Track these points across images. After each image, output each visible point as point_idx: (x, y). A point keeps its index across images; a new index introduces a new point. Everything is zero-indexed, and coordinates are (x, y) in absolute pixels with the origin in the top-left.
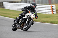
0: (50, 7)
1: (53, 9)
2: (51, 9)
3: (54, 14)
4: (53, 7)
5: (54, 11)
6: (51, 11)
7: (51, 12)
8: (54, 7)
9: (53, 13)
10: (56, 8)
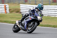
0: (4, 7)
1: (7, 8)
2: (4, 8)
3: (7, 13)
4: (6, 7)
5: (7, 10)
6: (4, 10)
7: (4, 12)
8: (8, 6)
10: (9, 7)
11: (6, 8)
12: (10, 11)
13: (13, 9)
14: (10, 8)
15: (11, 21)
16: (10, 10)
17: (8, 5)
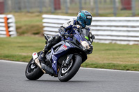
6: (4, 29)
7: (5, 33)
8: (12, 19)
10: (16, 23)
11: (9, 23)
12: (17, 32)
13: (25, 25)
15: (20, 56)
16: (17, 28)
17: (14, 16)
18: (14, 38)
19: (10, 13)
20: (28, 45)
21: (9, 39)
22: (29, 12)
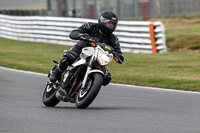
2: (148, 35)
3: (161, 52)
4: (157, 30)
5: (158, 42)
7: (150, 47)
9: (158, 51)
10: (166, 32)
11: (156, 33)
12: (168, 47)
13: (180, 36)
14: (171, 36)
15: (172, 80)
16: (168, 41)
17: (164, 23)
18: (164, 54)
19: (158, 18)
20: (183, 65)
21: (156, 56)
22: (185, 17)
